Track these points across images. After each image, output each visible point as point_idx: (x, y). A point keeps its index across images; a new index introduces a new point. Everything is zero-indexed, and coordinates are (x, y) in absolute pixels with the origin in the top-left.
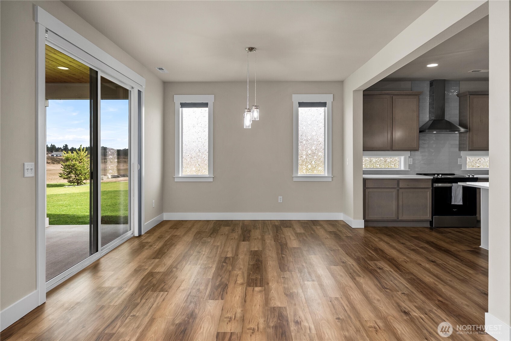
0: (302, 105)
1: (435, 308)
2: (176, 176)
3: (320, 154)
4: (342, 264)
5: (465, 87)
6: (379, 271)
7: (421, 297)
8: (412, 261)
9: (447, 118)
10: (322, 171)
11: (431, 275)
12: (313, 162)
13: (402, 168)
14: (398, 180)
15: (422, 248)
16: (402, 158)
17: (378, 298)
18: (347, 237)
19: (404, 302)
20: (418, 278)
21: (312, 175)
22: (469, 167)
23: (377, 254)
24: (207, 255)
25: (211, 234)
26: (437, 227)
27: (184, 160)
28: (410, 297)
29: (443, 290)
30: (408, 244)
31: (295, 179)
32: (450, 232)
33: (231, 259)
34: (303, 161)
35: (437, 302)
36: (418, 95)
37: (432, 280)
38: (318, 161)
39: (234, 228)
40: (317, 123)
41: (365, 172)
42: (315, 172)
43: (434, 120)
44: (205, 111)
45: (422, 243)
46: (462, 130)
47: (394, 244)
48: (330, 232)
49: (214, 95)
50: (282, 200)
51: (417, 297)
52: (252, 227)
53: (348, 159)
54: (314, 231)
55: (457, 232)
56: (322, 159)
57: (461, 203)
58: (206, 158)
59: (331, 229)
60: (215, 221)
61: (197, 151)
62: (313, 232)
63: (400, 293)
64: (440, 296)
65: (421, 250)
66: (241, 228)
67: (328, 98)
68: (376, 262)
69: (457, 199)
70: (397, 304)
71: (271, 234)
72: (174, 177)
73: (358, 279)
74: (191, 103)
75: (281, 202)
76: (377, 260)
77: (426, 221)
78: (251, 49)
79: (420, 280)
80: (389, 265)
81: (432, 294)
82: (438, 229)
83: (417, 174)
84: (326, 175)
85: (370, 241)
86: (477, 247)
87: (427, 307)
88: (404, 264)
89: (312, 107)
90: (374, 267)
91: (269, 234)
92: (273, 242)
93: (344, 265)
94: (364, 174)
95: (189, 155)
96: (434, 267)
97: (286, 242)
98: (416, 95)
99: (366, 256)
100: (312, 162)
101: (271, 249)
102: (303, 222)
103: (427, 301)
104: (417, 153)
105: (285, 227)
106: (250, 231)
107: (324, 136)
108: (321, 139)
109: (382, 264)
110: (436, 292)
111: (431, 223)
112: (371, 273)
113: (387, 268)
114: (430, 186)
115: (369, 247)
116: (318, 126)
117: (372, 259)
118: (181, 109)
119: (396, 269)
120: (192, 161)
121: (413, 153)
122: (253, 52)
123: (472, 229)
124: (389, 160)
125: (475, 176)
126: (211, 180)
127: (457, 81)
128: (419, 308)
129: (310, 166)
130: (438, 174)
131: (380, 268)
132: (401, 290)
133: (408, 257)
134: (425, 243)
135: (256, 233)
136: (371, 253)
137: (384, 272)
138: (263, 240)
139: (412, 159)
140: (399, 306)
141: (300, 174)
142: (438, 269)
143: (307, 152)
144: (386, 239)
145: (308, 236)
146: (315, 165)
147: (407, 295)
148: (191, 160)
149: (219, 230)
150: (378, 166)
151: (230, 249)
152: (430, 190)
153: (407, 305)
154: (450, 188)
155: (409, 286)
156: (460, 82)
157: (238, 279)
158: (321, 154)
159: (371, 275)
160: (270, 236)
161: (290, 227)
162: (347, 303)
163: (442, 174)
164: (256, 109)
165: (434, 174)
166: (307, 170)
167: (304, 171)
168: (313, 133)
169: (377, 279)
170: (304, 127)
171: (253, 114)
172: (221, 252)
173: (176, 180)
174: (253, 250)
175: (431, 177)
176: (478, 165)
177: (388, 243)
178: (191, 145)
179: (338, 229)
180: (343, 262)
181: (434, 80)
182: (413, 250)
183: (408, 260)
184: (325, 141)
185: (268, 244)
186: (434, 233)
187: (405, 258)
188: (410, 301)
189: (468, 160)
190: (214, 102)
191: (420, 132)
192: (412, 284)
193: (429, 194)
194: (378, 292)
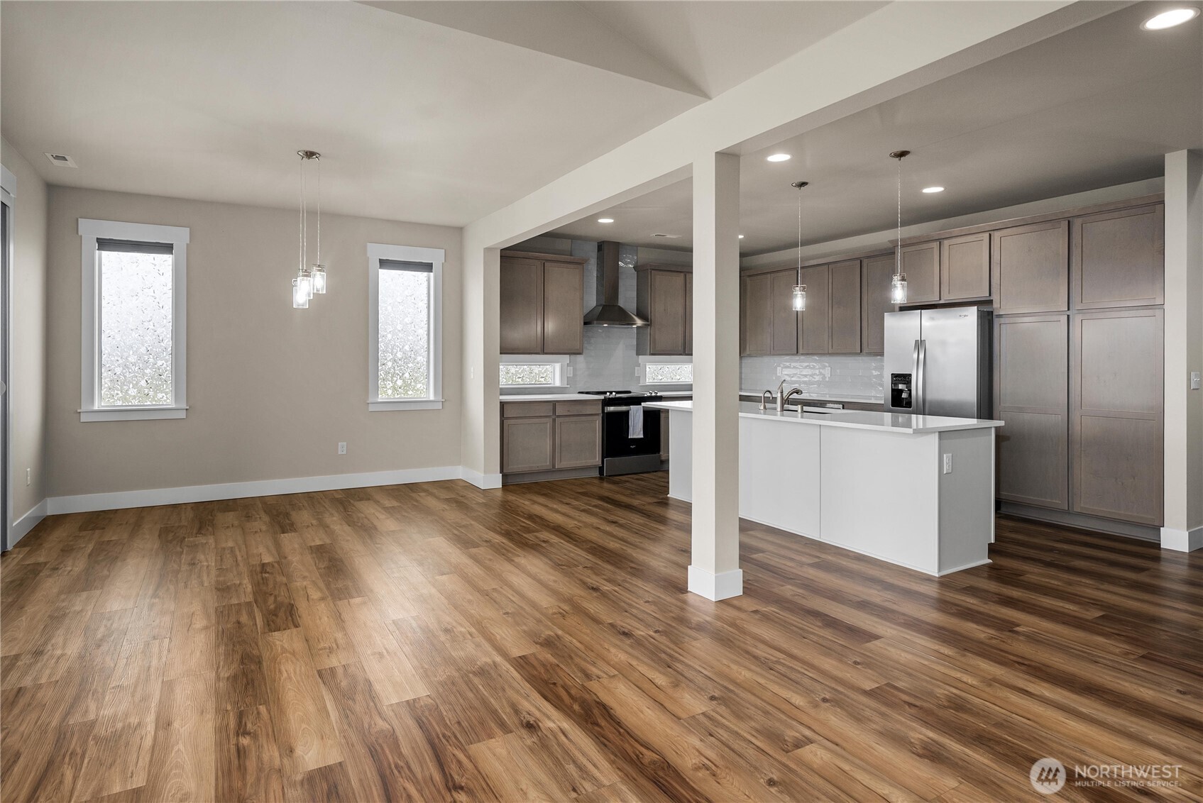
0: (384, 263)
1: (629, 577)
2: (84, 408)
3: (419, 358)
4: (485, 544)
5: (645, 256)
6: (544, 545)
7: (609, 567)
8: (586, 525)
9: (621, 303)
10: (425, 391)
11: (615, 540)
12: (407, 375)
13: (558, 383)
14: (554, 404)
15: (595, 506)
16: (558, 366)
17: (554, 578)
18: (478, 504)
19: (589, 577)
20: (600, 546)
21: (405, 398)
22: (649, 381)
23: (534, 522)
24: (216, 566)
25: (200, 528)
26: (610, 476)
27: (105, 371)
28: (594, 569)
29: (634, 555)
30: (575, 503)
31: (371, 408)
32: (628, 481)
33: (276, 565)
34: (387, 373)
35: (629, 569)
36: (581, 263)
37: (618, 545)
38: (416, 373)
39: (247, 513)
40: (413, 301)
41: (504, 392)
42: (410, 393)
43: (604, 305)
44: (164, 262)
45: (595, 500)
46: (639, 322)
47: (555, 506)
48: (447, 500)
49: (188, 229)
50: (345, 449)
51: (604, 568)
52: (288, 507)
53: (472, 369)
54: (417, 501)
55: (637, 479)
56: (424, 369)
57: (641, 436)
58: (165, 366)
59: (444, 494)
60: (193, 505)
61: (143, 350)
62: (415, 503)
63: (580, 567)
64: (632, 562)
65: (595, 509)
66: (265, 511)
67: (434, 256)
68: (535, 534)
69: (636, 430)
70: (581, 580)
71: (336, 514)
72: (79, 411)
73: (516, 559)
74: (127, 241)
75: (345, 452)
76: (537, 531)
77: (595, 467)
78: (310, 155)
79: (604, 548)
80: (556, 536)
81: (621, 561)
82: (610, 478)
83: (579, 393)
84: (432, 398)
85: (518, 506)
86: (664, 496)
87: (619, 577)
88: (576, 531)
89: (405, 270)
90: (537, 541)
91: (332, 515)
92: (347, 528)
93: (489, 544)
94: (501, 394)
95: (119, 359)
96: (617, 528)
97: (372, 523)
98: (580, 264)
99: (519, 527)
100: (403, 374)
101: (349, 538)
102: (391, 488)
103: (617, 571)
104: (580, 358)
105: (358, 501)
106: (287, 515)
107: (426, 326)
108: (422, 332)
109: (545, 535)
110: (625, 558)
111: (601, 469)
112: (535, 549)
113: (554, 539)
114: (600, 412)
115: (518, 515)
116: (416, 306)
117: (528, 530)
118: (97, 251)
119: (568, 539)
120: (127, 375)
121: (573, 356)
122: (314, 160)
123: (655, 473)
124: (536, 369)
125: (658, 394)
126: (183, 415)
127: (634, 247)
128: (609, 581)
129: (400, 383)
130: (611, 393)
131: (544, 541)
132: (581, 564)
133: (579, 521)
134: (597, 499)
135: (303, 517)
136: (524, 522)
137: (552, 545)
138: (325, 527)
139: (572, 368)
140: (584, 583)
141: (381, 397)
142: (622, 531)
143: (395, 355)
144: (541, 500)
145: (410, 510)
146: (409, 379)
147: (591, 568)
148: (124, 371)
149: (214, 520)
150: (520, 380)
151: (261, 549)
152: (600, 418)
153: (593, 580)
154: (627, 413)
155: (590, 557)
156: (639, 248)
157: (310, 593)
158: (421, 359)
159: (534, 552)
160: (335, 518)
161: (369, 499)
162: (511, 592)
163: (617, 392)
164: (319, 273)
165: (605, 393)
166: (394, 389)
167: (390, 392)
168: (406, 320)
169: (544, 555)
170: (389, 308)
171: (314, 281)
172: (245, 556)
173: (84, 418)
174: (313, 544)
175: (602, 397)
176: (661, 378)
177: (546, 506)
178: (124, 338)
179: (458, 494)
180: (486, 541)
181: (604, 242)
182: (584, 511)
183: (580, 525)
184: (428, 335)
185: (337, 531)
186: (606, 485)
187: (576, 522)
188: (597, 574)
189: (648, 369)
190: (188, 242)
191: (585, 323)
192: (594, 554)
193: (598, 424)
194: (551, 571)
